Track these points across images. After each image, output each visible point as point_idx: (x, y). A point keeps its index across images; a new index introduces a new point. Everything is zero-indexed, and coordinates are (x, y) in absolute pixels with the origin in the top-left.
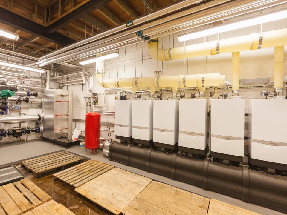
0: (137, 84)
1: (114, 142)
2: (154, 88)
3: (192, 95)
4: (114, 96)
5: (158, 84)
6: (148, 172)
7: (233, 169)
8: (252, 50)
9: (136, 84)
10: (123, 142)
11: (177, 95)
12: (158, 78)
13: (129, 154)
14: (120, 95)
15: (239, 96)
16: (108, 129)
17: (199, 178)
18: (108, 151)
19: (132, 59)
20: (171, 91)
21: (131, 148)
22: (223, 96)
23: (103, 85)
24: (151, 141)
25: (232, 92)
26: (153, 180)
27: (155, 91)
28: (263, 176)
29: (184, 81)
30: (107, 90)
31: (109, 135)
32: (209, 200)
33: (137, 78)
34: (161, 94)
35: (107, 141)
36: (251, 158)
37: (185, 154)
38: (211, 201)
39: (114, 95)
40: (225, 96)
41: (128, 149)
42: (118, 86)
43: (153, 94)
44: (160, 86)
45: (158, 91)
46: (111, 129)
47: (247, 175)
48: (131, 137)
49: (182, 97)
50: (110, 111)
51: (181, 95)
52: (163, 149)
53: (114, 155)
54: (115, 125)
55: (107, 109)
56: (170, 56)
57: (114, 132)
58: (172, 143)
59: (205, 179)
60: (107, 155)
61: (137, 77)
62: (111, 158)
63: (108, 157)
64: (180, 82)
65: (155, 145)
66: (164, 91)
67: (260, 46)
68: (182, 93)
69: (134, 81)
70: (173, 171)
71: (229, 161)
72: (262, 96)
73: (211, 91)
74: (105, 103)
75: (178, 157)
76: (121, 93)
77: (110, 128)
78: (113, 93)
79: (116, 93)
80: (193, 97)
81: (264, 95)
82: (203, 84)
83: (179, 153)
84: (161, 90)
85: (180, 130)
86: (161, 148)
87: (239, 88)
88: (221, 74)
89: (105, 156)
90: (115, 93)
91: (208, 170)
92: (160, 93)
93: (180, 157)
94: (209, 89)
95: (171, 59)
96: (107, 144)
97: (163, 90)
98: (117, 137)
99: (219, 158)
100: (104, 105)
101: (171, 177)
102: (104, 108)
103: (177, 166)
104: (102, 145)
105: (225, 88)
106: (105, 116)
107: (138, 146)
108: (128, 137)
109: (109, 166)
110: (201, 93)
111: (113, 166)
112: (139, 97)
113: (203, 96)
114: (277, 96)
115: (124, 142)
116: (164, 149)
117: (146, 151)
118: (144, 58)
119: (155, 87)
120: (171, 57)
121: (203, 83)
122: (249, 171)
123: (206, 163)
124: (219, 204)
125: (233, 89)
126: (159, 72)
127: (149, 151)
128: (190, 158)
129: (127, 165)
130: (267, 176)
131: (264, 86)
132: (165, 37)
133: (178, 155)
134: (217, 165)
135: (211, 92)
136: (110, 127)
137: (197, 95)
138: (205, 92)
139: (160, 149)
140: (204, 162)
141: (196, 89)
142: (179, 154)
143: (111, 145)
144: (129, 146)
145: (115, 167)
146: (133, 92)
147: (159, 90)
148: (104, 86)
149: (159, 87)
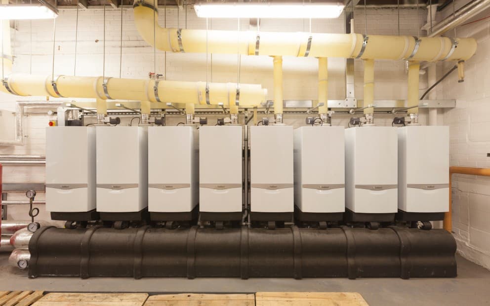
0: (108, 91)
1: (46, 229)
2: (148, 103)
3: (218, 120)
4: (47, 119)
5: (156, 95)
6: (139, 279)
7: (281, 233)
8: (299, 57)
9: (106, 91)
10: (75, 223)
11: (194, 119)
12: (157, 83)
13: (91, 250)
14: (66, 117)
15: (282, 123)
16: (28, 201)
17: (234, 261)
18: (28, 256)
19: (97, 41)
20: (183, 113)
21: (96, 235)
22: (264, 123)
23: (7, 88)
24: (145, 212)
25: (274, 118)
26: (150, 294)
27: (152, 111)
28: (315, 235)
29: (207, 92)
30: (24, 105)
31: (31, 214)
32: (254, 298)
33: (109, 79)
34: (163, 118)
35: (26, 229)
36: (302, 212)
37: (209, 224)
38: (257, 298)
39: (47, 117)
40: (266, 123)
41: (86, 240)
42: (58, 93)
43: (148, 117)
44: (161, 100)
45: (157, 112)
46: (38, 198)
47: (299, 238)
48: (96, 209)
49: (203, 123)
50: (36, 154)
51: (201, 119)
52: (169, 224)
53: (46, 260)
54: (47, 188)
55: (29, 150)
56: (180, 43)
57: (45, 203)
58: (188, 208)
59: (244, 261)
60: (24, 266)
61: (106, 76)
62: (34, 270)
63: (26, 269)
64: (199, 94)
65: (153, 218)
66: (169, 112)
67: (308, 52)
68: (203, 117)
69: (101, 83)
70: (191, 261)
71: (276, 223)
72: (308, 124)
73: (247, 115)
74: (18, 135)
75: (200, 232)
76: (68, 112)
77: (35, 197)
78: (45, 112)
79: (55, 113)
80: (221, 123)
81: (311, 122)
82: (237, 101)
83: (199, 223)
84: (163, 110)
85: (201, 182)
86: (165, 222)
87: (282, 113)
88: (263, 87)
89: (17, 270)
90: (50, 112)
91: (248, 244)
92: (163, 115)
93: (203, 231)
94: (243, 112)
95: (182, 50)
96: (24, 237)
97: (167, 110)
98: (55, 216)
99: (262, 221)
100: (19, 141)
101: (188, 276)
102: (16, 147)
103: (198, 250)
104: (8, 241)
105: (264, 112)
106: (23, 169)
107: (114, 227)
108: (86, 210)
109: (27, 295)
110: (233, 117)
111: (42, 292)
112: (116, 122)
113: (236, 122)
114: (323, 124)
115: (78, 223)
116: (173, 224)
117: (133, 235)
118: (125, 43)
119: (150, 101)
120: (182, 46)
121: (238, 99)
122: (300, 232)
123: (244, 233)
124: (269, 299)
125: (275, 113)
126: (158, 76)
127: (141, 232)
128: (220, 230)
129: (84, 277)
130: (319, 233)
131: (308, 111)
132: (169, 13)
133: (198, 229)
134: (259, 232)
135: (246, 117)
136: (35, 195)
137: (226, 120)
138: (238, 116)
139: (163, 224)
140: (241, 232)
141: (225, 111)
142: (199, 226)
143: (36, 237)
144: (88, 233)
145: (45, 293)
146: (101, 111)
147: (158, 110)
148: (10, 91)
149: (159, 101)
